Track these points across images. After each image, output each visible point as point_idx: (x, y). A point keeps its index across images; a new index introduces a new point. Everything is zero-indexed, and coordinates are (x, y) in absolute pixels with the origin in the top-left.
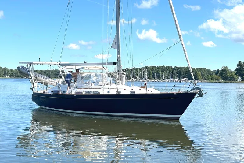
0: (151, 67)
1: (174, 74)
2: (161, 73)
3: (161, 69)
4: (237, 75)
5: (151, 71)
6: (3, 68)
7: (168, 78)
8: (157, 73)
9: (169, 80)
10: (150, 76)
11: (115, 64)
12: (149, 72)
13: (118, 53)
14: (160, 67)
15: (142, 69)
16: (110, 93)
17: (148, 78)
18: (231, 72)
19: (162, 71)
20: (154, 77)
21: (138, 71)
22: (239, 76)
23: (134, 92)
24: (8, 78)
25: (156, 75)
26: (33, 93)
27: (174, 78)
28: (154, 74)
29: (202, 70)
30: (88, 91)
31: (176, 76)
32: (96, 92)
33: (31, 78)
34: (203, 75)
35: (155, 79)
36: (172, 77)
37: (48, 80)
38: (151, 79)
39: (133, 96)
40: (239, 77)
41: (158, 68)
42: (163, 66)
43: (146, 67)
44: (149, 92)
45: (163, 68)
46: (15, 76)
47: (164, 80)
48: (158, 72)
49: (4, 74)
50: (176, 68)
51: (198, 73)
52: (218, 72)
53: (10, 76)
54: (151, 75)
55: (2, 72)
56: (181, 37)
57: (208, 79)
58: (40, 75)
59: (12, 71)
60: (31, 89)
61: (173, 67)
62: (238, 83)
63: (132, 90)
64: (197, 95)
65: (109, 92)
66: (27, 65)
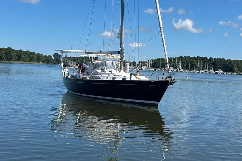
0: (185, 57)
1: (209, 65)
2: (195, 63)
3: (196, 59)
5: (186, 62)
6: (36, 53)
7: (202, 69)
8: (191, 64)
9: (204, 71)
10: (184, 67)
11: (119, 53)
12: (183, 62)
13: (121, 43)
14: (194, 57)
15: (176, 59)
17: (182, 68)
19: (197, 62)
20: (188, 68)
21: (171, 61)
24: (41, 64)
25: (190, 65)
27: (209, 69)
28: (188, 64)
29: (238, 62)
31: (211, 67)
34: (239, 68)
35: (189, 69)
36: (206, 69)
38: (185, 69)
39: (124, 82)
41: (192, 58)
42: (198, 57)
43: (180, 57)
45: (198, 59)
46: (49, 62)
47: (199, 71)
48: (193, 63)
49: (38, 60)
50: (211, 59)
51: (234, 65)
53: (44, 62)
54: (186, 66)
55: (36, 58)
56: (162, 29)
58: (72, 62)
59: (45, 56)
61: (208, 58)
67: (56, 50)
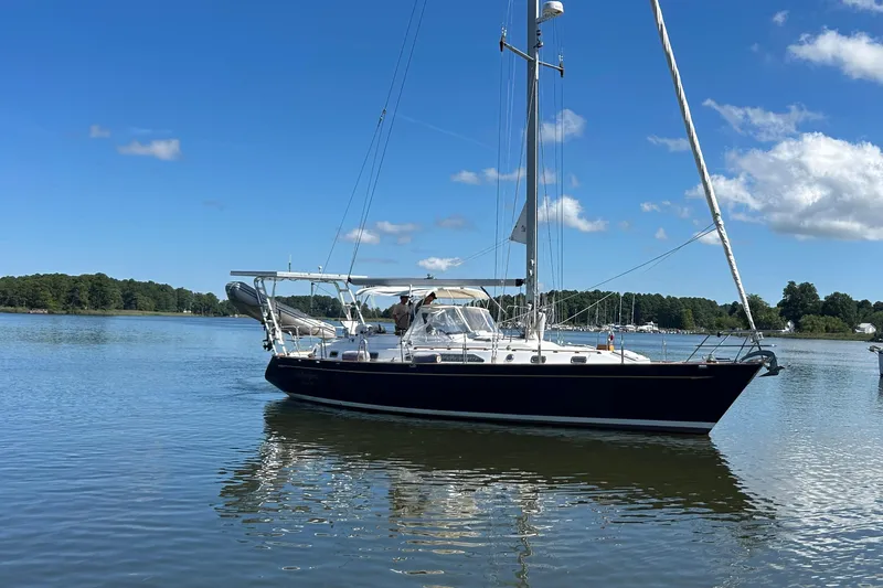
0: (564, 292)
1: (624, 313)
3: (591, 298)
4: (784, 318)
5: (566, 304)
6: (175, 288)
7: (608, 323)
9: (611, 327)
10: (561, 317)
11: (519, 283)
12: (559, 306)
13: (531, 254)
14: (587, 292)
16: (513, 362)
17: (557, 319)
18: (770, 310)
22: (787, 320)
23: (584, 359)
24: (188, 316)
26: (274, 358)
27: (624, 322)
29: (694, 303)
30: (449, 355)
31: (628, 317)
32: (472, 358)
33: (269, 317)
34: (696, 317)
35: (574, 323)
36: (618, 321)
37: (311, 323)
38: (564, 324)
39: (579, 369)
40: (789, 324)
41: (583, 295)
42: (596, 292)
43: (552, 293)
44: (626, 362)
47: (599, 326)
49: (179, 305)
50: (628, 297)
51: (684, 310)
52: (736, 310)
53: (195, 311)
55: (173, 300)
56: (719, 218)
57: (710, 327)
58: (291, 309)
59: (199, 296)
60: (265, 347)
61: (622, 295)
62: (786, 336)
63: (577, 355)
64: (764, 370)
65: (510, 357)
66: (256, 281)
67: (233, 273)
